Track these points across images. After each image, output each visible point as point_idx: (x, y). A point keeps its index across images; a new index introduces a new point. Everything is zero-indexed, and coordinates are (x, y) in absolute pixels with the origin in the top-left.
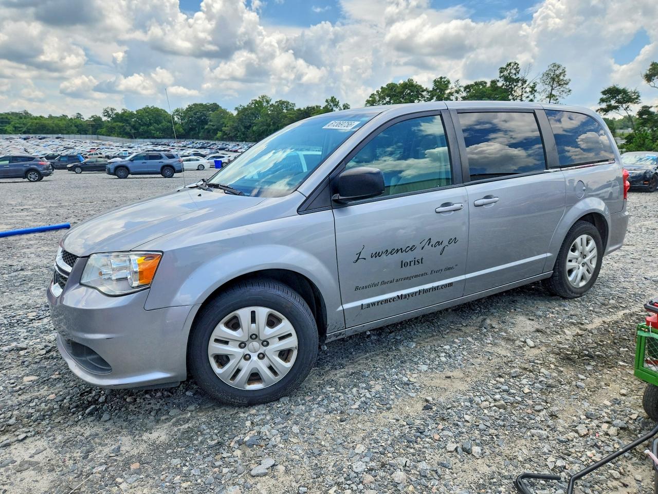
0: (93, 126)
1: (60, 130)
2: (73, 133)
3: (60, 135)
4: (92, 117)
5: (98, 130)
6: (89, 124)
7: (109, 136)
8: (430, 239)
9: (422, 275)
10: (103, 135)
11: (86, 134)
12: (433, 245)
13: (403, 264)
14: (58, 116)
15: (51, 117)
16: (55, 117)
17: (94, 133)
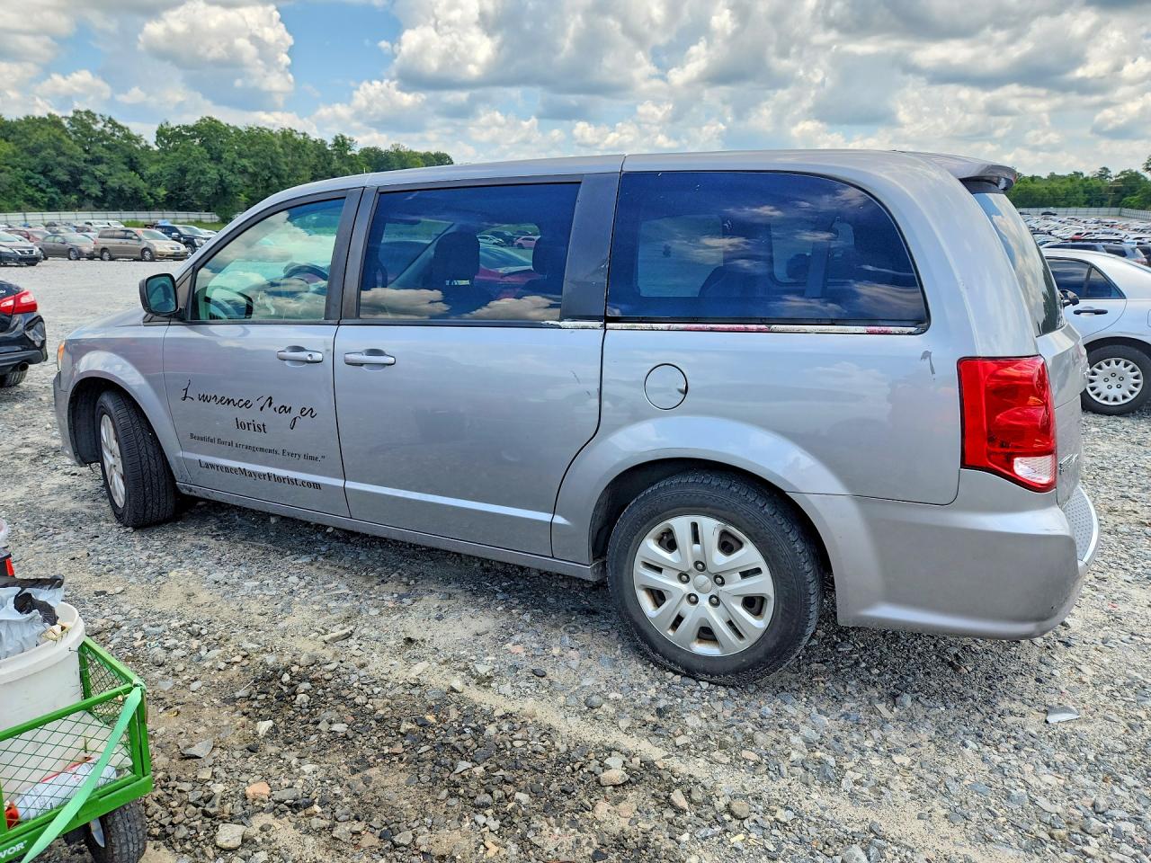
0: (1117, 191)
1: (1055, 200)
2: (1077, 204)
3: (1052, 210)
4: (1122, 173)
5: (1125, 199)
6: (1111, 188)
7: (1143, 209)
8: (270, 398)
9: (270, 451)
10: (1132, 207)
11: (1102, 206)
12: (277, 410)
13: (240, 425)
14: (1066, 174)
15: (1053, 177)
16: (1060, 177)
17: (1115, 204)
